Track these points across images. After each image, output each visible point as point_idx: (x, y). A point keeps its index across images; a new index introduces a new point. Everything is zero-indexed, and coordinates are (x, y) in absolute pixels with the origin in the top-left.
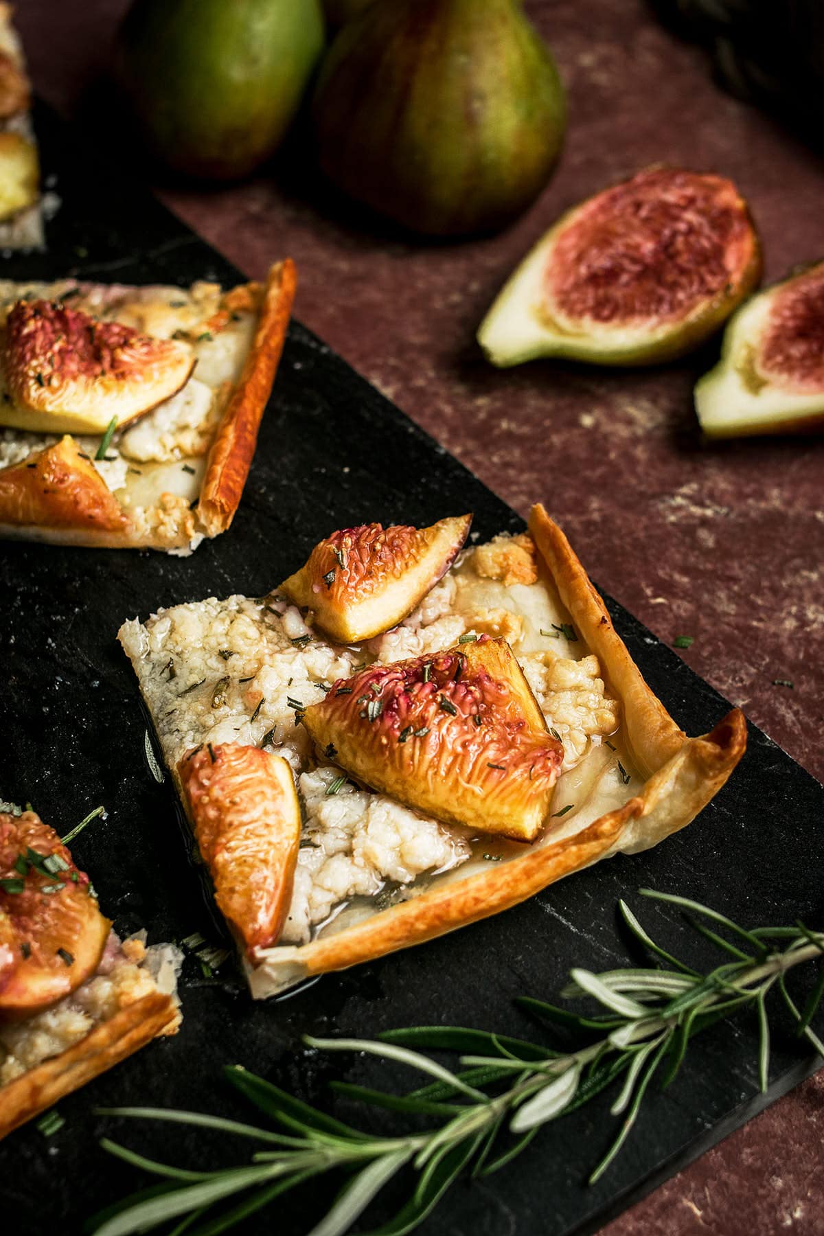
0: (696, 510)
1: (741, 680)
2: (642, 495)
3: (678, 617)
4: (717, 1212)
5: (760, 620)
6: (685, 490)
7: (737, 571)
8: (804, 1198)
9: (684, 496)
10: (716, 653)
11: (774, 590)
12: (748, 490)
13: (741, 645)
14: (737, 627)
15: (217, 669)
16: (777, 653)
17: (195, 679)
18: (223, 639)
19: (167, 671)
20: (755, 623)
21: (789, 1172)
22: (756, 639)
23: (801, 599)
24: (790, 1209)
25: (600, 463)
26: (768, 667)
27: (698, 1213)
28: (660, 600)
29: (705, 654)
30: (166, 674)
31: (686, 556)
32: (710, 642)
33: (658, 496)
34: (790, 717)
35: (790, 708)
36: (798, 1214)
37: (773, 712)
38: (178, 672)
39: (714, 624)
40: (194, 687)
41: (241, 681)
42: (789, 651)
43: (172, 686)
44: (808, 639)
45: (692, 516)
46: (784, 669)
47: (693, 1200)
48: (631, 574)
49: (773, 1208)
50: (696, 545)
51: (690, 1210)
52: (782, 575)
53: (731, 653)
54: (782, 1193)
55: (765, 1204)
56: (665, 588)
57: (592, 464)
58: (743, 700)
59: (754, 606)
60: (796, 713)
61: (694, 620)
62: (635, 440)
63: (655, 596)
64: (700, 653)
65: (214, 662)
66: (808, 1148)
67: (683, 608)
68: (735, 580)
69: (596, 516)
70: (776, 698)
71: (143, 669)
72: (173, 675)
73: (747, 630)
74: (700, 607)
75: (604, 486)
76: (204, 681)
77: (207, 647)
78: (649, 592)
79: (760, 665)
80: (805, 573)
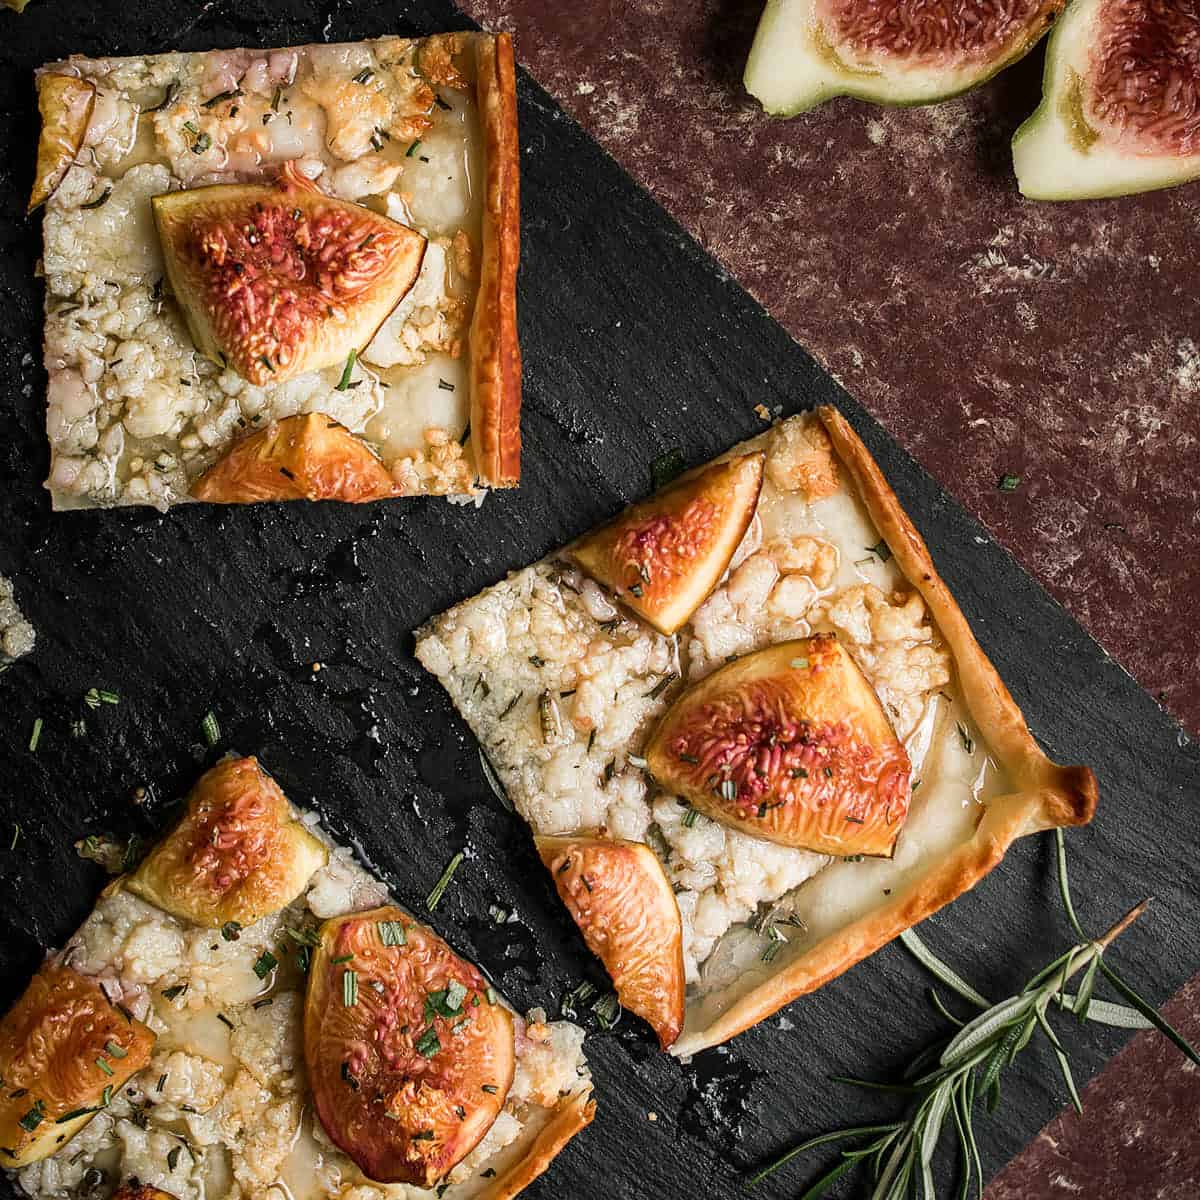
0: (1015, 273)
1: (1072, 527)
2: (950, 254)
3: (1001, 445)
4: (1071, 1143)
5: (1090, 435)
6: (998, 240)
7: (1063, 366)
8: (1143, 1117)
9: (998, 250)
10: (1044, 493)
11: (1104, 387)
12: (1070, 230)
13: (1070, 477)
14: (1066, 452)
15: (532, 681)
16: (1108, 483)
17: (510, 693)
18: (529, 643)
19: (479, 686)
20: (1084, 442)
21: (1131, 1095)
22: (1085, 464)
23: (1133, 399)
24: (1132, 1130)
25: (899, 206)
26: (1099, 505)
27: (1054, 1145)
28: (981, 421)
29: (1033, 495)
30: (479, 691)
31: (1005, 347)
32: (1036, 478)
33: (967, 254)
34: (1123, 571)
35: (1124, 559)
36: (1138, 1134)
37: (1106, 565)
38: (491, 687)
39: (1041, 449)
40: (512, 704)
41: (563, 695)
42: (1121, 477)
43: (488, 704)
44: (1141, 458)
45: (1007, 283)
46: (1117, 505)
47: (1050, 1134)
48: (947, 387)
49: (1116, 1131)
50: (1014, 329)
51: (1047, 1142)
52: (1111, 363)
53: (1061, 490)
54: (1125, 1115)
55: (1110, 1129)
56: (985, 401)
57: (889, 210)
58: (1075, 555)
59: (1082, 416)
60: (1130, 565)
61: (1018, 446)
62: (935, 162)
63: (975, 417)
64: (1027, 495)
65: (526, 671)
66: (1146, 1070)
67: (1006, 429)
68: (1059, 377)
69: (900, 298)
70: (1109, 547)
71: (454, 687)
72: (486, 691)
73: (1074, 452)
74: (1024, 425)
75: (904, 247)
76: (521, 694)
77: (514, 652)
78: (967, 411)
79: (1091, 502)
80: (1138, 356)
